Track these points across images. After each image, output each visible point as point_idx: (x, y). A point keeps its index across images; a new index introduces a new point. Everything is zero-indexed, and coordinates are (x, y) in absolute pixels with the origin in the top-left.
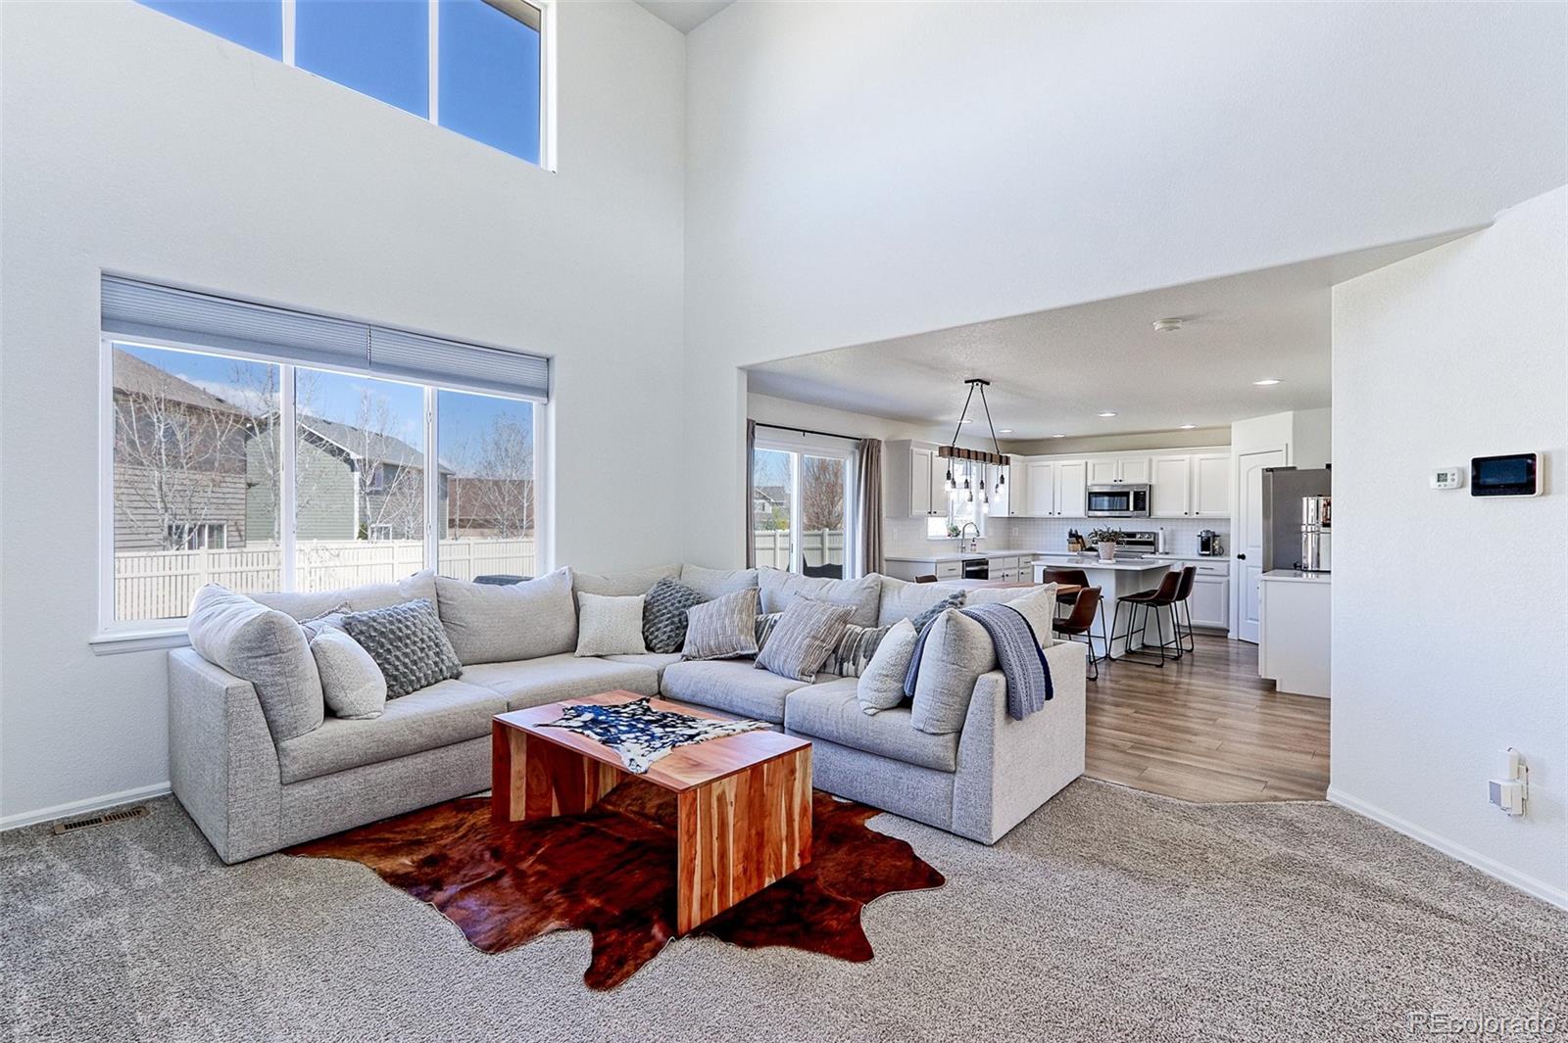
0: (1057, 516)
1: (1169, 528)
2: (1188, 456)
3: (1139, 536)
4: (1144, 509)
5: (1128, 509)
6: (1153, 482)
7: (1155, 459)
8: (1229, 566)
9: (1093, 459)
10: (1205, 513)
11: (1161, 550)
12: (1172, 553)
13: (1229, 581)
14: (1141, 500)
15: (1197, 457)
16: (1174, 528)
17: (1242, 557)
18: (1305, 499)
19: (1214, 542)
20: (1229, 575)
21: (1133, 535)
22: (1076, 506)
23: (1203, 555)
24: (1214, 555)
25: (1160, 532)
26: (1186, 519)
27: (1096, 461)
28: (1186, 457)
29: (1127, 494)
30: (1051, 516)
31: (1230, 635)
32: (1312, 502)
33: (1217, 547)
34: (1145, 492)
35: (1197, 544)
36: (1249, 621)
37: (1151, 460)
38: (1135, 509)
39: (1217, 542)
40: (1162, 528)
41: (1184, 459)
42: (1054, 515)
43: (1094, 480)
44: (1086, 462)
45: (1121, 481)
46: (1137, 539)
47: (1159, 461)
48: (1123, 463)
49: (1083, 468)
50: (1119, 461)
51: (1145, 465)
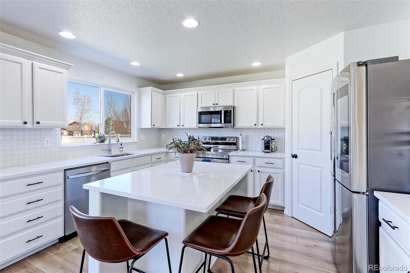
0: (182, 127)
1: (245, 134)
2: (256, 87)
3: (228, 139)
4: (230, 122)
5: (221, 123)
6: (236, 104)
7: (236, 89)
8: (284, 161)
9: (201, 91)
10: (267, 125)
11: (240, 148)
12: (247, 150)
13: (284, 173)
14: (228, 116)
15: (262, 87)
16: (248, 134)
17: (295, 156)
19: (272, 143)
20: (284, 168)
21: (224, 139)
22: (192, 121)
23: (265, 152)
24: (272, 152)
25: (240, 137)
26: (255, 129)
27: (203, 92)
28: (255, 87)
29: (220, 112)
30: (179, 127)
31: (286, 212)
33: (273, 147)
34: (231, 111)
35: (261, 145)
36: (300, 205)
37: (234, 90)
38: (225, 122)
39: (273, 143)
40: (241, 134)
41: (253, 89)
42: (180, 127)
43: (202, 104)
44: (198, 93)
45: (217, 104)
46: (227, 141)
47: (238, 91)
48: (218, 93)
49: (196, 97)
50: (216, 91)
51: (231, 94)
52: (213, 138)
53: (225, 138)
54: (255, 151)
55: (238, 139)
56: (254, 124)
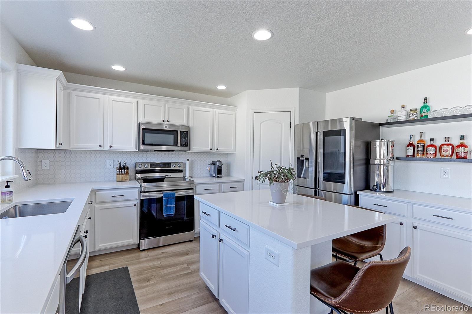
0: (107, 148)
4: (184, 145)
7: (191, 108)
9: (143, 101)
10: (221, 149)
11: (187, 175)
14: (184, 139)
15: (217, 111)
25: (188, 162)
28: (211, 110)
29: (175, 133)
30: (100, 149)
34: (187, 132)
37: (188, 108)
40: (189, 159)
41: (209, 111)
42: (103, 148)
43: (145, 118)
44: (137, 102)
45: (168, 121)
46: (172, 168)
47: (194, 110)
48: (169, 108)
49: (134, 106)
50: (166, 105)
51: (185, 112)
52: (152, 164)
53: (168, 164)
54: (200, 177)
55: (185, 164)
56: (210, 148)
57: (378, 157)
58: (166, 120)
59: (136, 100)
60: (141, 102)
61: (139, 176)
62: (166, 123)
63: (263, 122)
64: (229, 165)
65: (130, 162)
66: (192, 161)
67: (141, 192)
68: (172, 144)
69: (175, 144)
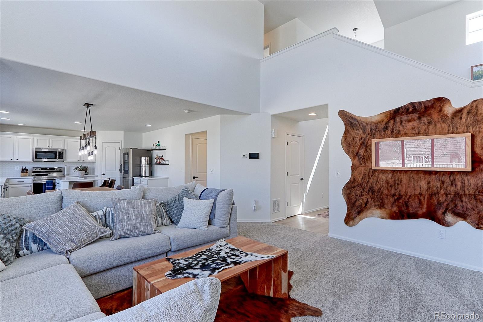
0: (16, 160)
4: (62, 159)
6: (66, 148)
9: (36, 137)
11: (65, 174)
12: (70, 175)
14: (61, 155)
17: (103, 175)
18: (142, 157)
22: (29, 157)
27: (38, 138)
29: (55, 153)
30: (12, 160)
32: (144, 158)
34: (63, 152)
38: (59, 158)
40: (66, 166)
43: (37, 146)
46: (55, 170)
47: (67, 141)
48: (52, 140)
49: (31, 140)
50: (50, 139)
51: (62, 142)
52: (42, 168)
53: (53, 168)
55: (64, 168)
56: (78, 160)
57: (142, 163)
58: (50, 146)
59: (32, 137)
60: (35, 138)
61: (33, 174)
62: (50, 148)
63: (107, 147)
64: (94, 169)
65: (29, 167)
66: (69, 167)
67: (33, 180)
68: (54, 158)
69: (56, 158)
